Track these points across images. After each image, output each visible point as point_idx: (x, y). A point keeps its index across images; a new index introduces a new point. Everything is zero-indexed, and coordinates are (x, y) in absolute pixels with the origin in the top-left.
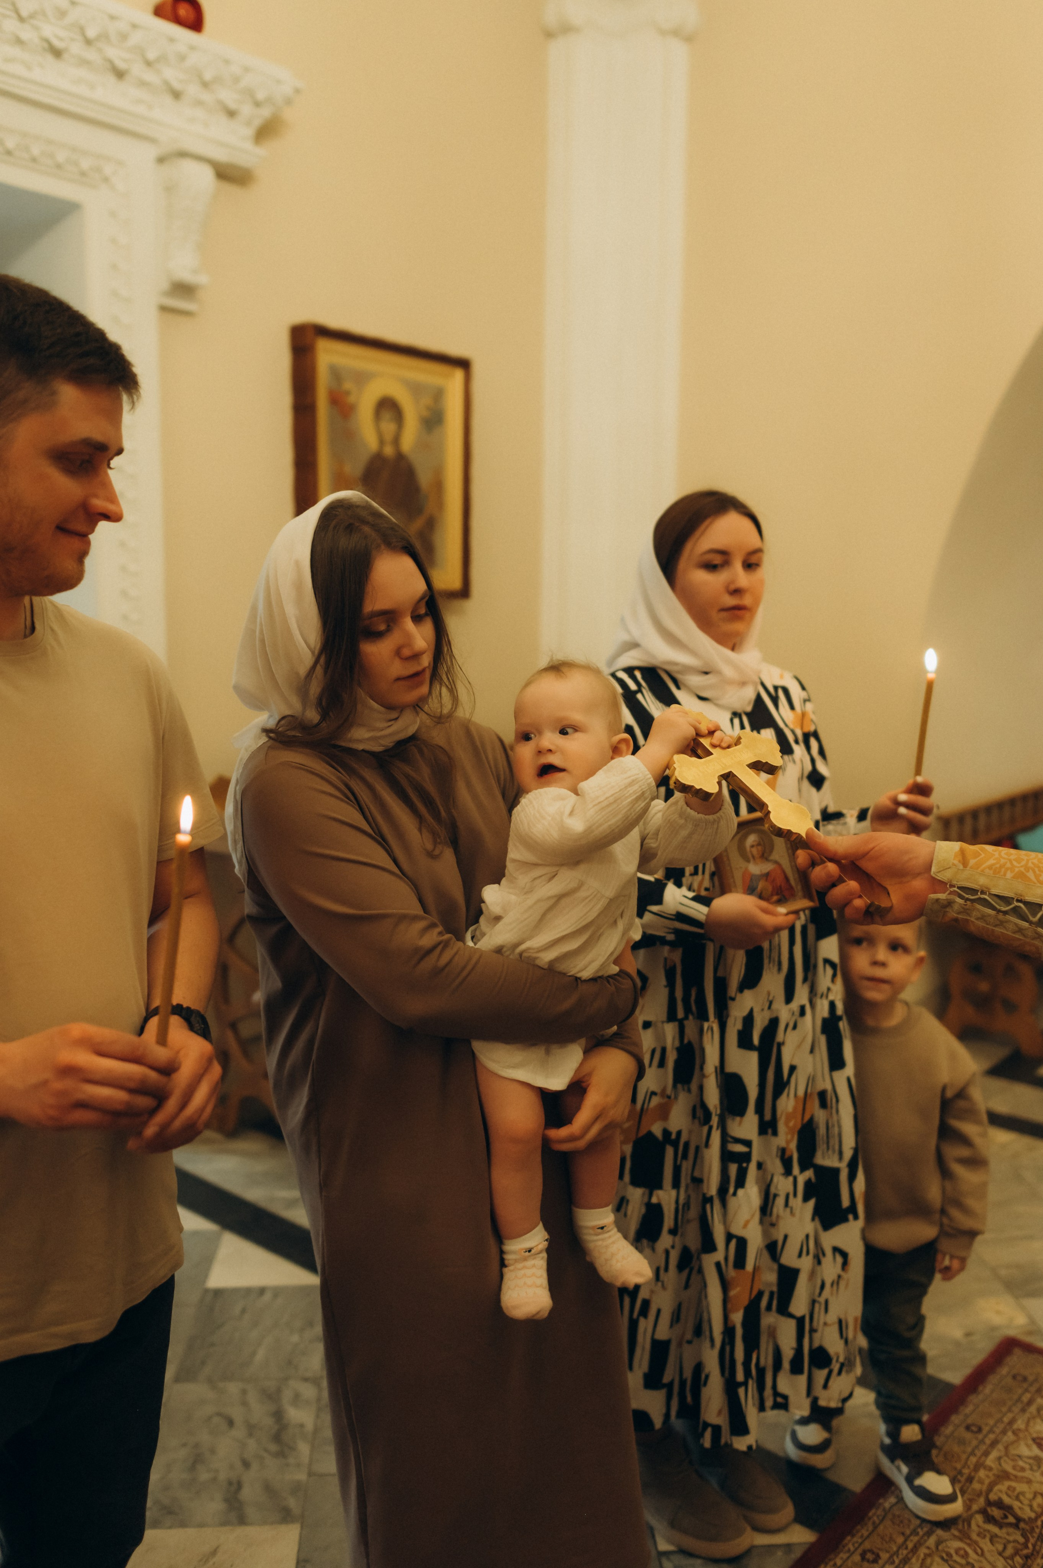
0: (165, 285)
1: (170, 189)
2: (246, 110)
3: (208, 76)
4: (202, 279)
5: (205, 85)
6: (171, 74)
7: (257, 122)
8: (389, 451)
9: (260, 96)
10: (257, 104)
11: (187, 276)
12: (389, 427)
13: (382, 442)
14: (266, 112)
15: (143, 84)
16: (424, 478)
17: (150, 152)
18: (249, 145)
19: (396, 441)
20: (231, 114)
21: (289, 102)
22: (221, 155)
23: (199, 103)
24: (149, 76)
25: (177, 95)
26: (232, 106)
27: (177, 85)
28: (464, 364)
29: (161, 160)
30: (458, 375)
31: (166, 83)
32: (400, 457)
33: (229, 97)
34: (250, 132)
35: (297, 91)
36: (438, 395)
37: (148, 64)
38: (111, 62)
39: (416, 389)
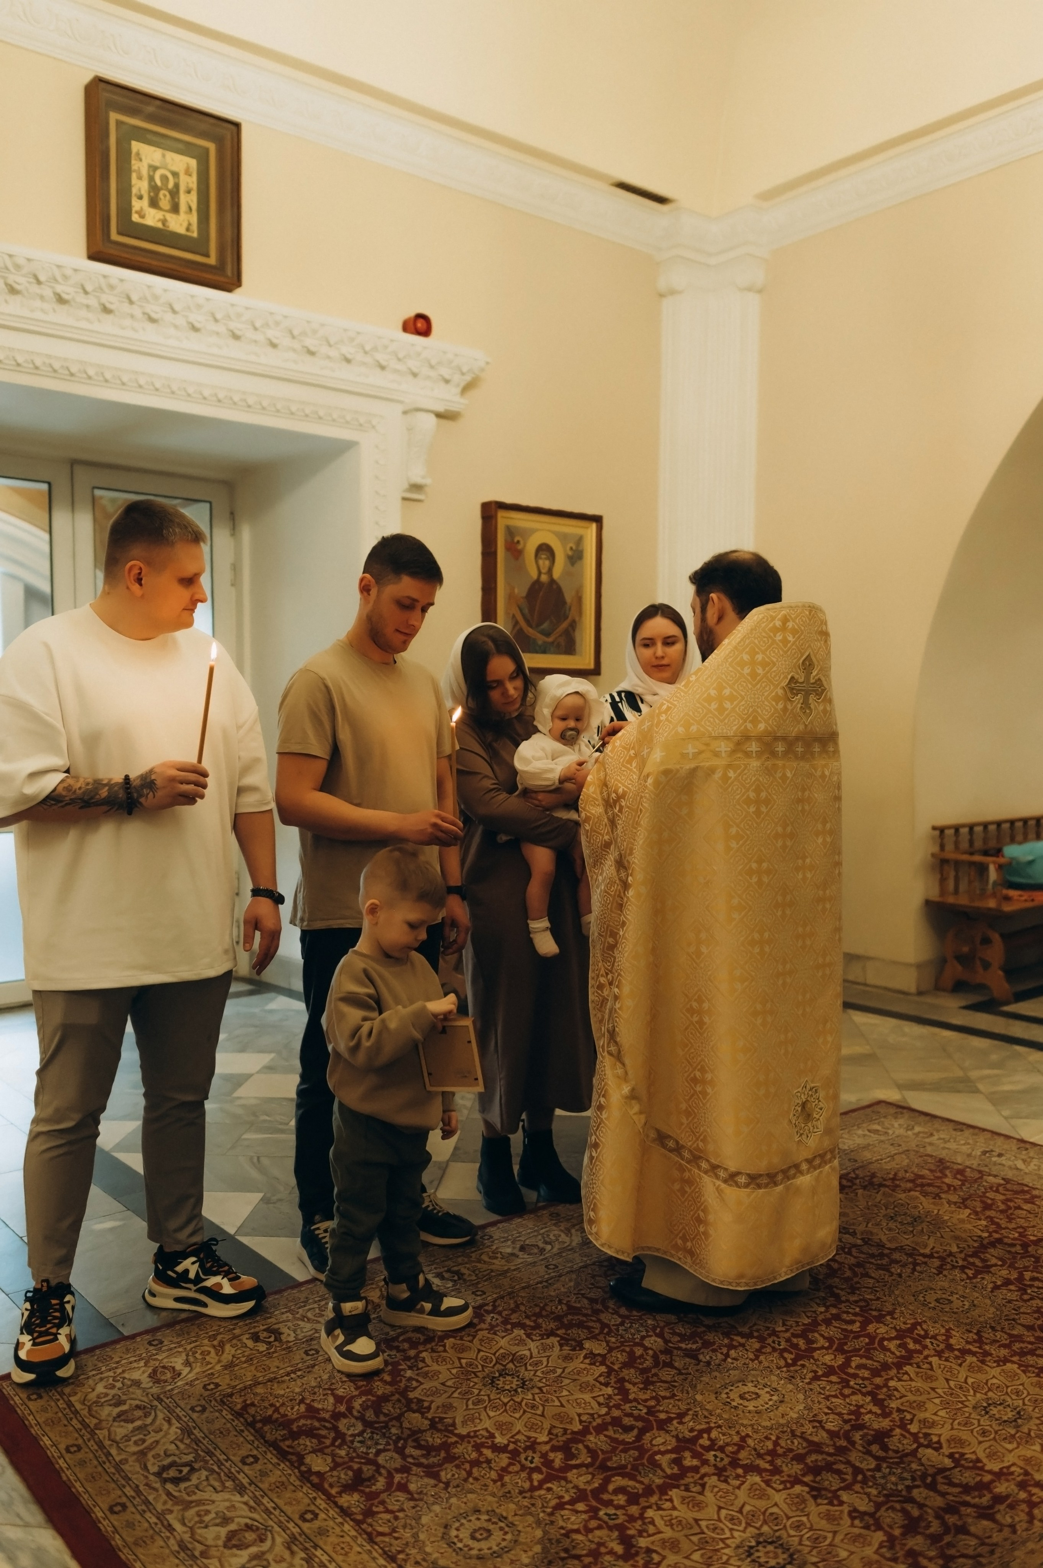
0: (406, 486)
1: (410, 429)
2: (457, 378)
3: (433, 362)
4: (428, 481)
5: (432, 367)
6: (413, 364)
7: (463, 384)
8: (544, 578)
9: (465, 370)
10: (463, 374)
11: (419, 480)
12: (544, 563)
13: (540, 573)
14: (468, 378)
15: (396, 371)
16: (569, 596)
17: (400, 408)
18: (458, 399)
19: (550, 571)
20: (447, 381)
21: (482, 370)
22: (441, 408)
23: (428, 378)
24: (400, 367)
25: (415, 375)
26: (447, 377)
27: (415, 370)
28: (597, 520)
29: (405, 413)
30: (594, 526)
31: (410, 369)
32: (552, 581)
33: (445, 372)
34: (459, 390)
35: (488, 363)
36: (580, 540)
37: (399, 360)
38: (378, 361)
39: (563, 538)
